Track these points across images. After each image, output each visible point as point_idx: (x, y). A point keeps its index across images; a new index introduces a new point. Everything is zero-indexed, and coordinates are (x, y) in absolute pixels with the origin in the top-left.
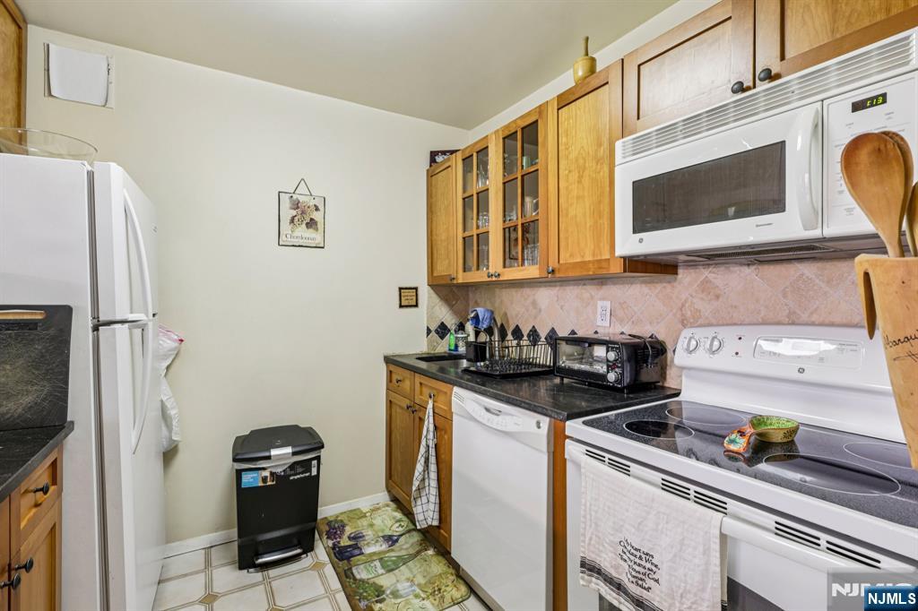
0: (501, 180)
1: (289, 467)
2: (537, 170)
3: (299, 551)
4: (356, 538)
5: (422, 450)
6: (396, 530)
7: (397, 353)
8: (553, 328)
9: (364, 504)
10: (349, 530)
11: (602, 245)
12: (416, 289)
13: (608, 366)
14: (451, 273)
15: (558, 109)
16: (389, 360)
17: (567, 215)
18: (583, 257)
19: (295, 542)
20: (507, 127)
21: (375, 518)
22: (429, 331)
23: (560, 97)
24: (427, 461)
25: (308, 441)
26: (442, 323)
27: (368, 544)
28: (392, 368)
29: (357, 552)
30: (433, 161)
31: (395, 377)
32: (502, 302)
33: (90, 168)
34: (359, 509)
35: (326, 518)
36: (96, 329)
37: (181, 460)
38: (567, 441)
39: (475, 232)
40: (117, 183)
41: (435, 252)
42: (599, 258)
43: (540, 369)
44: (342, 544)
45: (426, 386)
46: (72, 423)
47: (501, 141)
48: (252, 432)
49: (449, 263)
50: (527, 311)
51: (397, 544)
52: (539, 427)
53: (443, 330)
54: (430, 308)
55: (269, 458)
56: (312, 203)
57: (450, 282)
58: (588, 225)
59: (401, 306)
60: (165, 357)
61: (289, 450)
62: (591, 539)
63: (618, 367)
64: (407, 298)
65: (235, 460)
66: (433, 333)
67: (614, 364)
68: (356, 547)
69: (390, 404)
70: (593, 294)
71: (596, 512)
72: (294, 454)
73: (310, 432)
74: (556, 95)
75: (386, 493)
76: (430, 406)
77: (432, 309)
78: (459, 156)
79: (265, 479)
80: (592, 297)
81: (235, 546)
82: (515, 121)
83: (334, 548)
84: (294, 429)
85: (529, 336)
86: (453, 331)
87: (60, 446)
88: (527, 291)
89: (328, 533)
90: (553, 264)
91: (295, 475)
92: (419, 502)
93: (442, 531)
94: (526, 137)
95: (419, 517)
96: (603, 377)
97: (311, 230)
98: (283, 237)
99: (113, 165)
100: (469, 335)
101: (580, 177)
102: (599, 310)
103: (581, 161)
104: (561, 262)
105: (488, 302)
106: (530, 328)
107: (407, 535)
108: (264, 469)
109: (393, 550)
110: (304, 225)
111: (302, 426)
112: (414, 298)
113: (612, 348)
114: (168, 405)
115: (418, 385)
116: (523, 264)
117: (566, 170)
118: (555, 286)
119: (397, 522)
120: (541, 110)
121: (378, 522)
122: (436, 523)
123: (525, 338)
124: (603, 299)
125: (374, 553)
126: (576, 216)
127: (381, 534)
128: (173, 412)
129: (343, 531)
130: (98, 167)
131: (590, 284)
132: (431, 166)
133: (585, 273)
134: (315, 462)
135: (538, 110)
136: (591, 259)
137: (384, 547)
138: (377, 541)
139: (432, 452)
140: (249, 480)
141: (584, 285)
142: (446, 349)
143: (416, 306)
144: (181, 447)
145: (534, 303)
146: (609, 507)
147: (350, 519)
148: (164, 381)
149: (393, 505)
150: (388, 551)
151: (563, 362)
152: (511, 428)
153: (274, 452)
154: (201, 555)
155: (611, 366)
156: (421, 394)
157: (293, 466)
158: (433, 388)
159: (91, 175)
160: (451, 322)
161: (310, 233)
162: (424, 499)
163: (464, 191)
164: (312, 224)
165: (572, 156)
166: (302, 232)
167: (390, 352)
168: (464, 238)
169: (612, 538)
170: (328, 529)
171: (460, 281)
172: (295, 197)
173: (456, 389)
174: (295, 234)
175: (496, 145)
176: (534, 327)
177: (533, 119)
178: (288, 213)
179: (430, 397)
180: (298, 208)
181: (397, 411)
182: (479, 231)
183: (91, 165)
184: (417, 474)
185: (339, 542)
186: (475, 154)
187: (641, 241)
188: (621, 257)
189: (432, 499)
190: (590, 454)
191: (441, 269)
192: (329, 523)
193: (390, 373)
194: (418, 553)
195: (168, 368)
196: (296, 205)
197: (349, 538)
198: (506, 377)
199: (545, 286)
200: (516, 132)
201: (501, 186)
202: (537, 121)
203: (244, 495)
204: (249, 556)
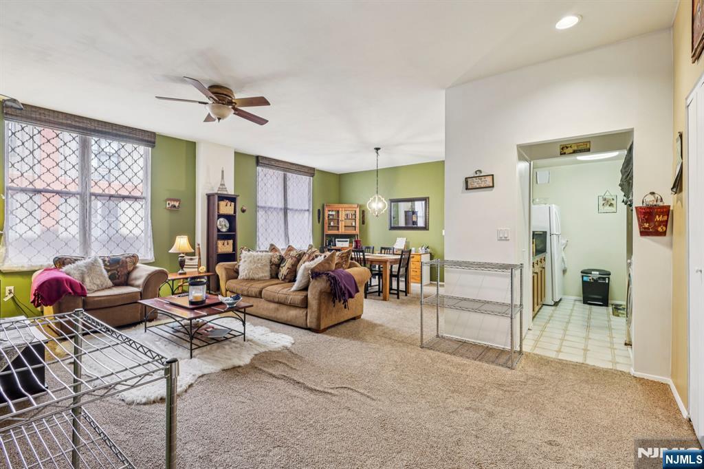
3: (601, 303)
19: (601, 301)
25: (605, 273)
36: (550, 237)
37: (568, 274)
40: (554, 208)
55: (591, 274)
56: (611, 198)
60: (563, 245)
61: (598, 274)
65: (582, 273)
72: (600, 275)
73: (607, 271)
79: (590, 279)
81: (582, 298)
84: (601, 269)
91: (601, 280)
98: (600, 210)
99: (553, 205)
108: (590, 276)
110: (608, 206)
111: (604, 269)
114: (564, 258)
128: (565, 260)
130: (551, 205)
134: (607, 278)
140: (585, 278)
144: (567, 269)
148: (563, 252)
153: (593, 273)
157: (599, 278)
159: (549, 206)
161: (611, 208)
164: (611, 205)
166: (607, 208)
172: (604, 197)
174: (605, 209)
178: (601, 202)
195: (564, 248)
196: (605, 200)
203: (584, 283)
204: (587, 300)
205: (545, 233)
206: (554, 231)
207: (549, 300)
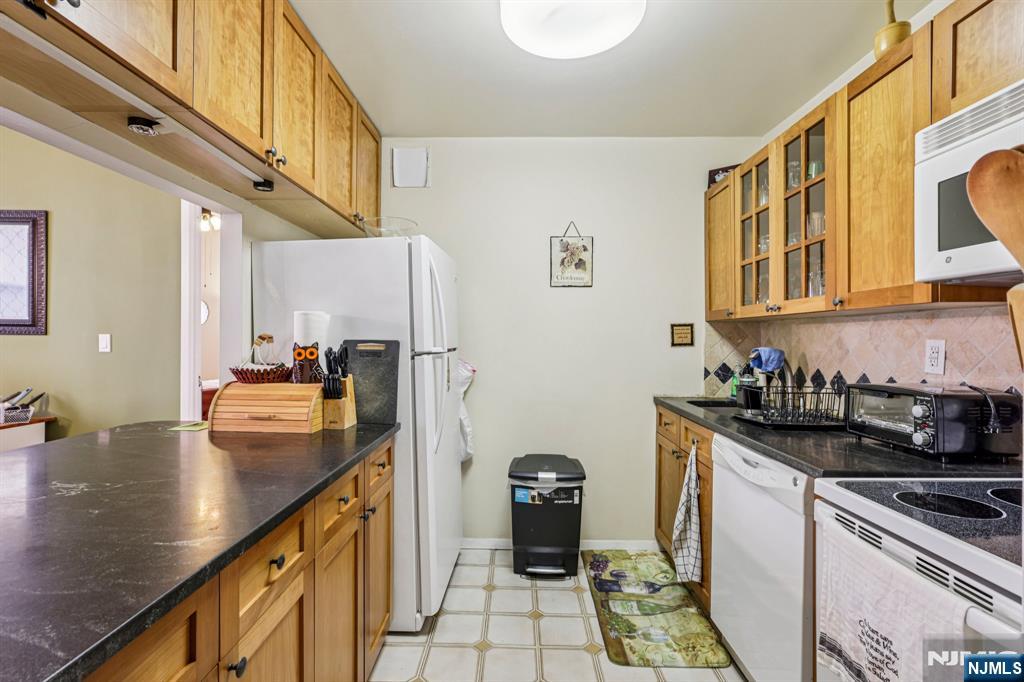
0: (782, 196)
1: (554, 491)
2: (823, 180)
3: (562, 571)
4: (619, 576)
5: (683, 498)
6: (660, 579)
7: (669, 394)
8: (864, 375)
9: (631, 547)
10: (611, 567)
11: (904, 267)
12: (692, 326)
13: (916, 424)
14: (729, 307)
15: (849, 101)
16: (658, 402)
17: (860, 232)
18: (879, 283)
19: (560, 562)
20: (789, 132)
21: (639, 563)
22: (707, 373)
23: (851, 85)
24: (688, 511)
25: (572, 471)
26: (724, 365)
27: (628, 585)
28: (663, 410)
29: (616, 588)
30: (712, 180)
31: (664, 420)
32: (798, 341)
33: (409, 241)
34: (625, 551)
35: (592, 551)
36: (413, 358)
37: (474, 470)
38: (817, 501)
39: (753, 259)
40: (425, 245)
41: (713, 284)
42: (901, 284)
43: (833, 423)
44: (603, 577)
45: (692, 431)
46: (399, 424)
47: (783, 149)
48: (527, 456)
49: (728, 296)
50: (831, 351)
51: (658, 593)
52: (796, 485)
53: (724, 373)
54: (709, 347)
55: (536, 479)
56: (580, 244)
57: (727, 318)
58: (886, 241)
59: (673, 345)
60: (463, 384)
61: (553, 475)
62: (832, 614)
63: (929, 426)
64: (682, 336)
65: (510, 476)
66: (712, 376)
67: (924, 423)
68: (616, 583)
69: (660, 448)
70: (920, 330)
71: (837, 583)
72: (558, 480)
73: (575, 464)
74: (846, 84)
75: (655, 541)
76: (693, 452)
77: (709, 348)
78: (738, 172)
79: (533, 498)
80: (919, 334)
81: (512, 553)
82: (797, 124)
83: (595, 578)
84: (562, 459)
85: (833, 383)
86: (737, 375)
87: (392, 437)
88: (830, 327)
89: (591, 564)
90: (842, 293)
91: (560, 499)
92: (680, 554)
93: (704, 590)
94: (810, 141)
95: (680, 569)
96: (908, 438)
97: (580, 270)
98: (554, 279)
99: (422, 236)
100: (757, 380)
101: (877, 183)
102: (928, 352)
103: (878, 162)
104: (852, 291)
105: (783, 341)
106: (835, 373)
107: (671, 587)
108: (533, 488)
109: (652, 597)
110: (573, 267)
111: (570, 457)
112: (689, 336)
113: (922, 401)
114: (465, 423)
115: (683, 429)
116: (807, 295)
117: (859, 174)
118: (868, 320)
119: (663, 572)
120: (828, 105)
121: (642, 567)
122: (696, 579)
123: (828, 385)
124: (934, 337)
125: (633, 595)
126: (871, 233)
127: (643, 579)
128: (468, 430)
129: (606, 566)
130: (414, 240)
131: (915, 317)
132: (709, 187)
133: (881, 304)
134: (577, 492)
135: (824, 105)
136: (890, 285)
137: (645, 592)
138: (638, 585)
139: (694, 502)
140: (521, 495)
141: (908, 318)
142: (729, 395)
143: (692, 344)
144: (475, 460)
145: (840, 343)
146: (848, 579)
147: (615, 557)
148: (462, 404)
149: (662, 556)
150: (648, 597)
151: (860, 416)
152: (767, 483)
153: (541, 475)
154: (487, 555)
155: (920, 425)
156: (687, 439)
157: (557, 491)
158: (696, 434)
159: (410, 245)
160: (735, 362)
161: (579, 273)
162: (685, 551)
163: (743, 213)
164: (580, 264)
165: (866, 157)
166: (572, 273)
167: (660, 393)
168: (743, 267)
169: (851, 615)
170: (592, 560)
171: (738, 316)
172: (565, 240)
173: (716, 436)
174: (567, 274)
175: (777, 155)
176: (839, 372)
177: (819, 118)
178: (559, 255)
179: (694, 443)
180: (568, 250)
181: (666, 456)
182: (759, 258)
183: (410, 238)
184: (677, 522)
185: (600, 575)
186: (754, 169)
187: (948, 260)
188: (928, 282)
189: (693, 552)
190: (839, 518)
191: (719, 303)
192: (594, 556)
193: (660, 415)
194: (679, 607)
195: (465, 393)
196: (566, 248)
197: (611, 574)
198: (781, 429)
199: (854, 321)
200: (799, 136)
201: (782, 203)
202: (823, 120)
203: (517, 508)
204: (522, 564)
205: (393, 347)
206: (426, 343)
207: (406, 616)
